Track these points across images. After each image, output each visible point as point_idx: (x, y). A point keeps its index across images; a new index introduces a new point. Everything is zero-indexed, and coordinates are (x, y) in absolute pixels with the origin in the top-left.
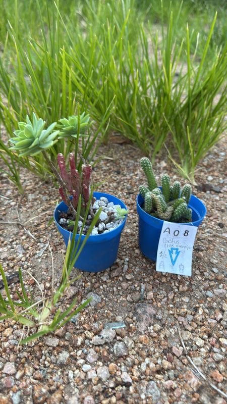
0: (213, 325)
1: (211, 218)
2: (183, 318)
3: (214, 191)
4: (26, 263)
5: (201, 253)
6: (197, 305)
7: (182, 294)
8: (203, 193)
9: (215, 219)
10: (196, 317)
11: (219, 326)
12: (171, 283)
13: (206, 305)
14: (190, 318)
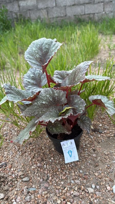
0: (68, 196)
1: (91, 146)
2: (58, 190)
3: (99, 132)
6: (66, 186)
8: (94, 133)
9: (93, 146)
10: (63, 191)
11: (70, 197)
12: (60, 175)
13: (70, 186)
14: (60, 191)
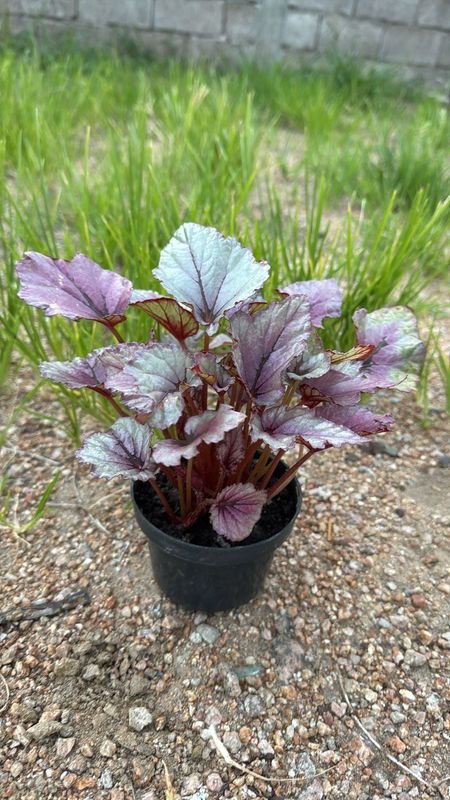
0: (390, 670)
1: (385, 500)
2: (345, 660)
3: (388, 454)
4: (98, 572)
5: (369, 558)
6: (366, 641)
7: (343, 623)
8: (370, 456)
9: (391, 501)
10: (364, 657)
11: (398, 672)
12: (326, 607)
13: (379, 639)
14: (356, 659)
